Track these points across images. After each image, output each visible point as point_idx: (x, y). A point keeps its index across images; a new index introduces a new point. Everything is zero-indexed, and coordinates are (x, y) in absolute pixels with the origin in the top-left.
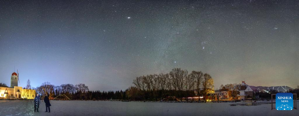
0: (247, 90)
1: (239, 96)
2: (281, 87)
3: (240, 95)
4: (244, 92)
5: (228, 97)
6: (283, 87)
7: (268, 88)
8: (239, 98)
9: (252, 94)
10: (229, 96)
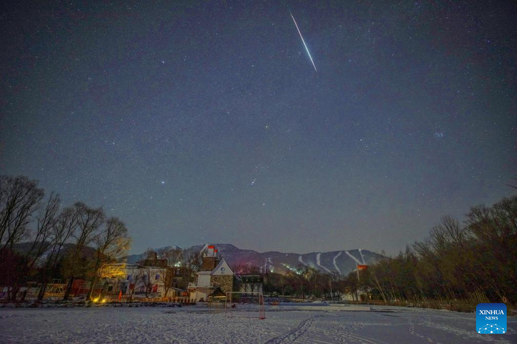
0: (218, 272)
1: (195, 287)
2: (343, 252)
3: (196, 285)
4: (210, 277)
5: (161, 290)
6: (351, 252)
7: (300, 259)
8: (193, 296)
9: (231, 282)
10: (166, 286)
